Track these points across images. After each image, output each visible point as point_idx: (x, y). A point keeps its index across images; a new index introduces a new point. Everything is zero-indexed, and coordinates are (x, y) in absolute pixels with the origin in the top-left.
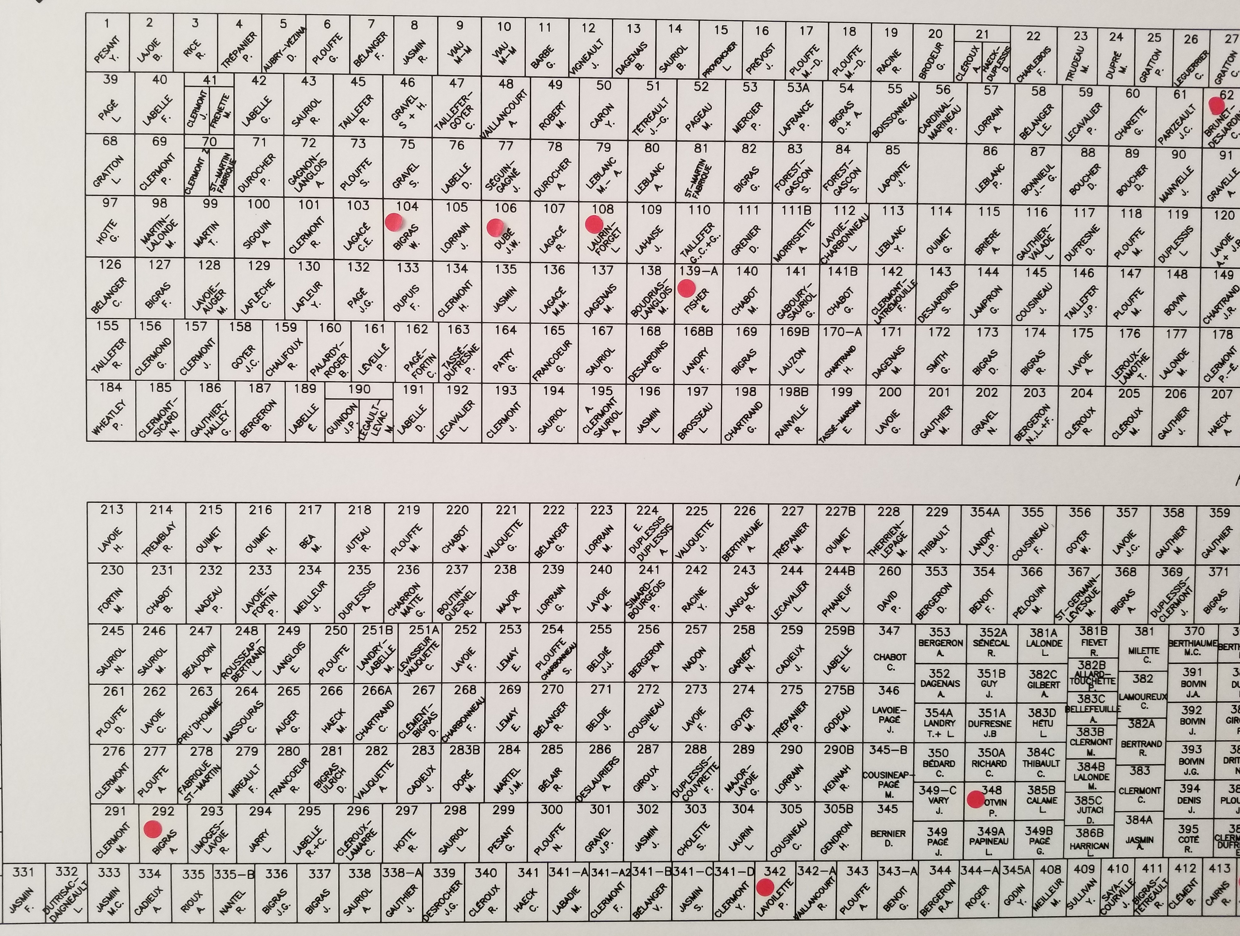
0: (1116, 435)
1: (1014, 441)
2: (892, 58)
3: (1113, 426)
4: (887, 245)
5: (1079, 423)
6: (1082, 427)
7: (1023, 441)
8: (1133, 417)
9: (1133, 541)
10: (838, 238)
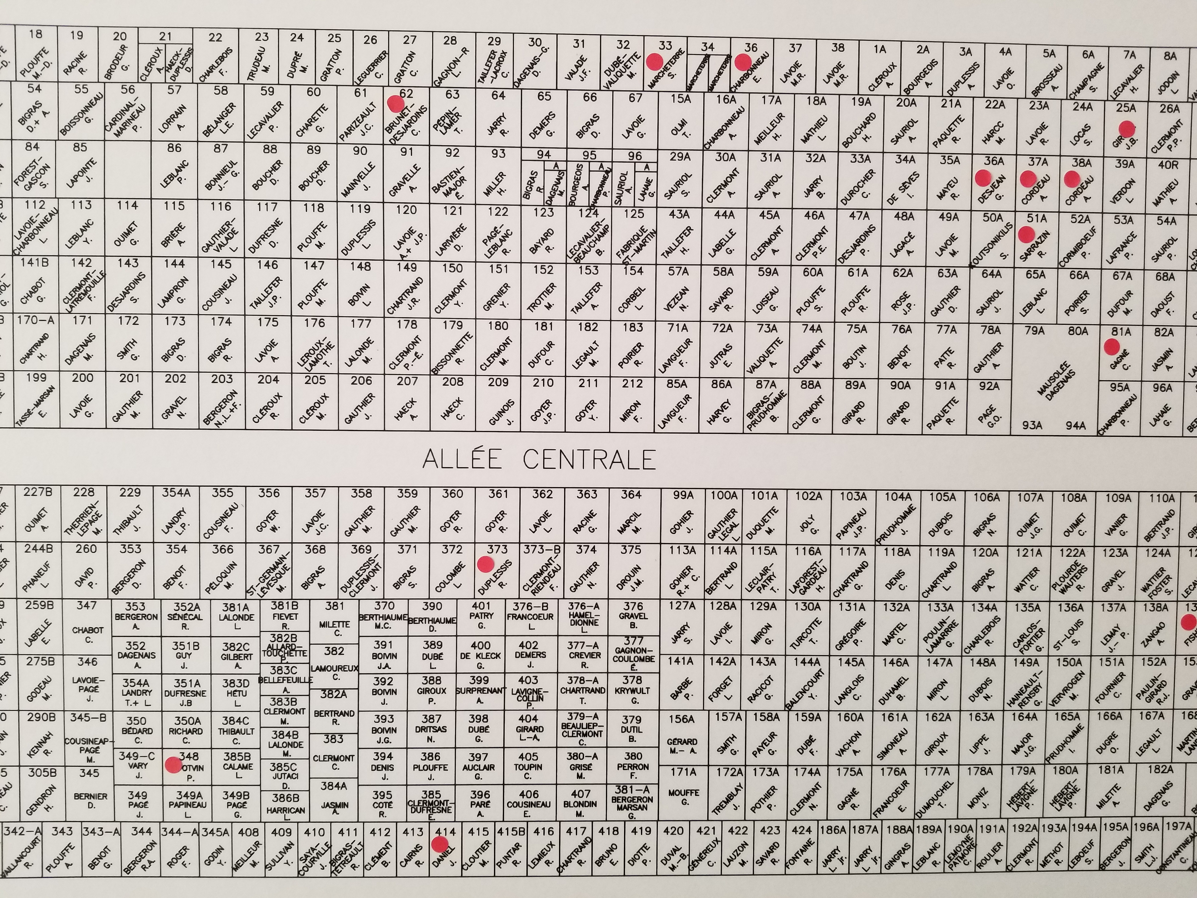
0: (303, 420)
1: (203, 425)
2: (78, 60)
3: (300, 411)
4: (76, 237)
5: (266, 408)
6: (270, 412)
7: (212, 425)
8: (319, 403)
9: (321, 520)
10: (29, 231)
